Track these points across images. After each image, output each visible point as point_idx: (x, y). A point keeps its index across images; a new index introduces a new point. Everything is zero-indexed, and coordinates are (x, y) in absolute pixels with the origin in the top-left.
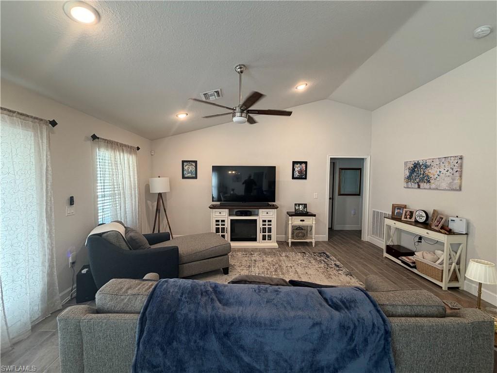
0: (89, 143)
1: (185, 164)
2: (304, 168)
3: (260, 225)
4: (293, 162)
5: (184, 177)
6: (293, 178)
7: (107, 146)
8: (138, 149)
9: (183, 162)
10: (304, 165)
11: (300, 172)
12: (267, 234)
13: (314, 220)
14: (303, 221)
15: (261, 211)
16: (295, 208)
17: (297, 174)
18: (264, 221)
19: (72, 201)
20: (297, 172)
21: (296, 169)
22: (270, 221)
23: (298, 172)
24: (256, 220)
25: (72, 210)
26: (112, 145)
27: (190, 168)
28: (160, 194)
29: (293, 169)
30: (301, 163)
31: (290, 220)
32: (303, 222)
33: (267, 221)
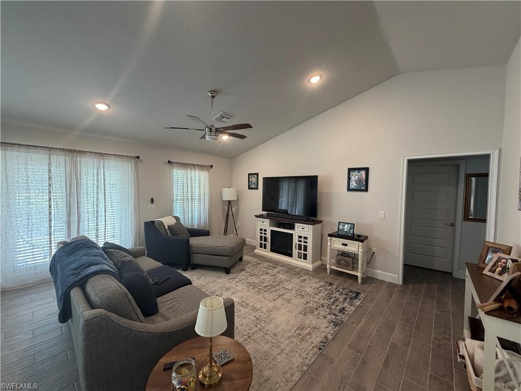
0: (168, 166)
1: (250, 176)
2: (364, 176)
3: (295, 241)
4: (349, 169)
5: (249, 188)
6: (349, 189)
7: (180, 167)
8: (212, 166)
9: (249, 174)
10: (363, 173)
11: (359, 181)
12: (302, 252)
13: (360, 247)
14: (346, 245)
15: (296, 225)
16: (339, 228)
17: (353, 185)
18: (300, 237)
19: (152, 201)
20: (354, 183)
21: (353, 178)
22: (306, 238)
23: (356, 181)
24: (292, 235)
25: (153, 206)
26: (185, 165)
27: (254, 179)
28: (229, 202)
29: (349, 179)
30: (359, 169)
31: (329, 241)
32: (346, 247)
33: (303, 238)
